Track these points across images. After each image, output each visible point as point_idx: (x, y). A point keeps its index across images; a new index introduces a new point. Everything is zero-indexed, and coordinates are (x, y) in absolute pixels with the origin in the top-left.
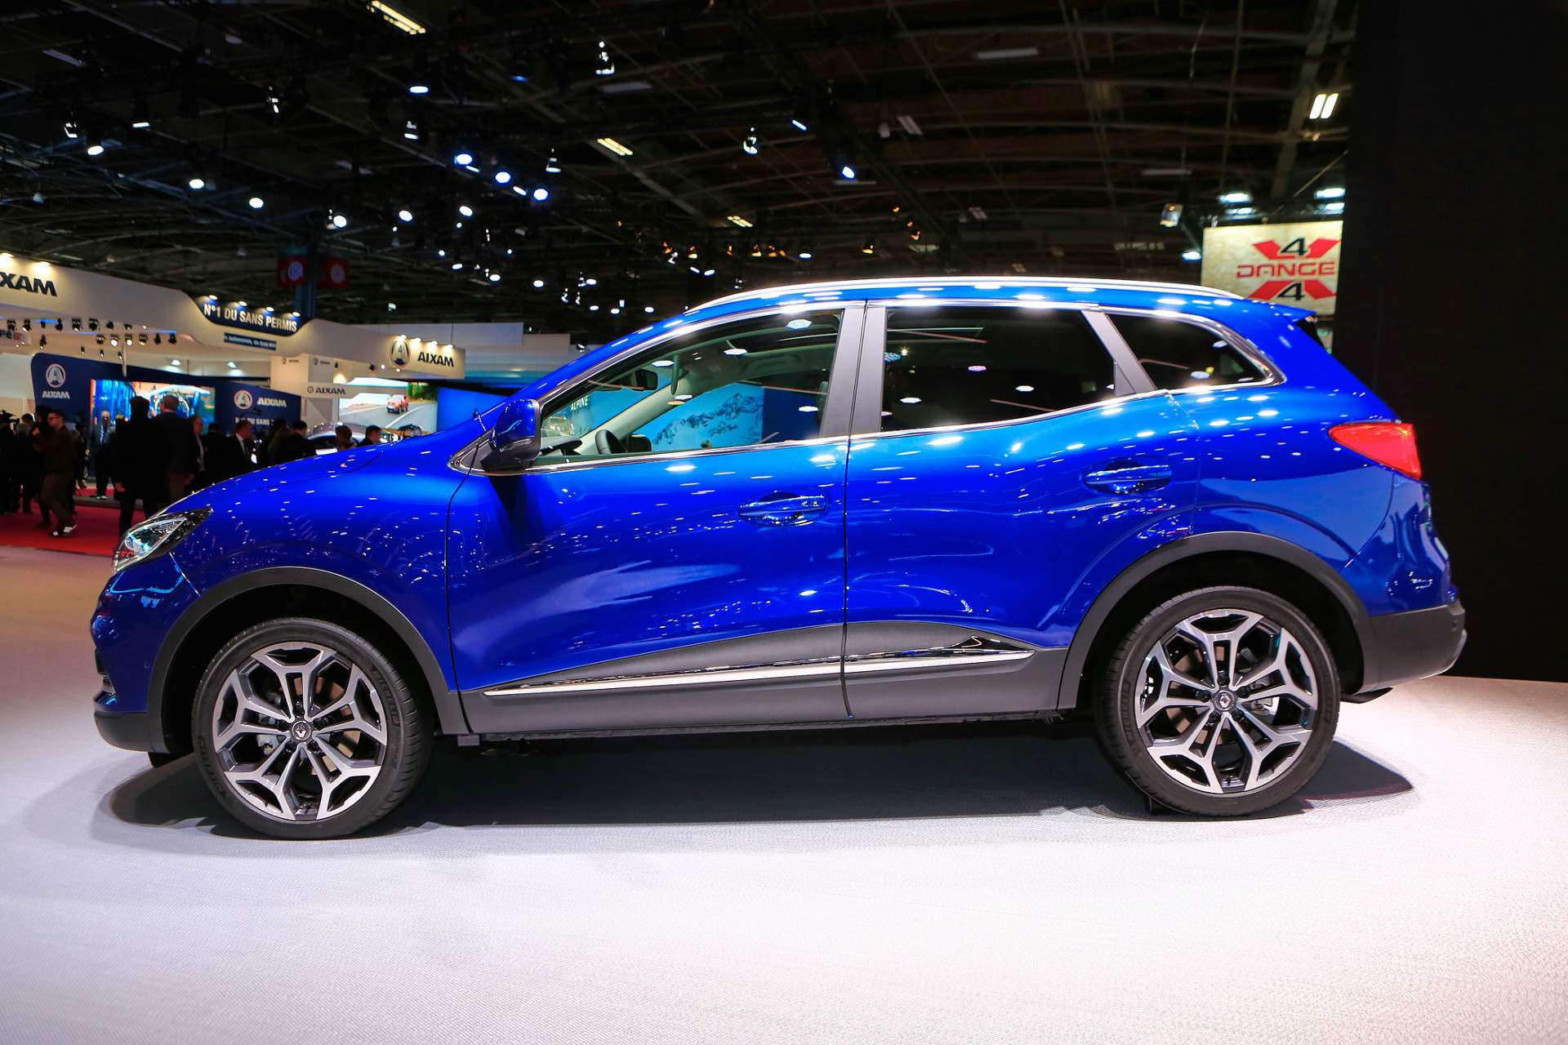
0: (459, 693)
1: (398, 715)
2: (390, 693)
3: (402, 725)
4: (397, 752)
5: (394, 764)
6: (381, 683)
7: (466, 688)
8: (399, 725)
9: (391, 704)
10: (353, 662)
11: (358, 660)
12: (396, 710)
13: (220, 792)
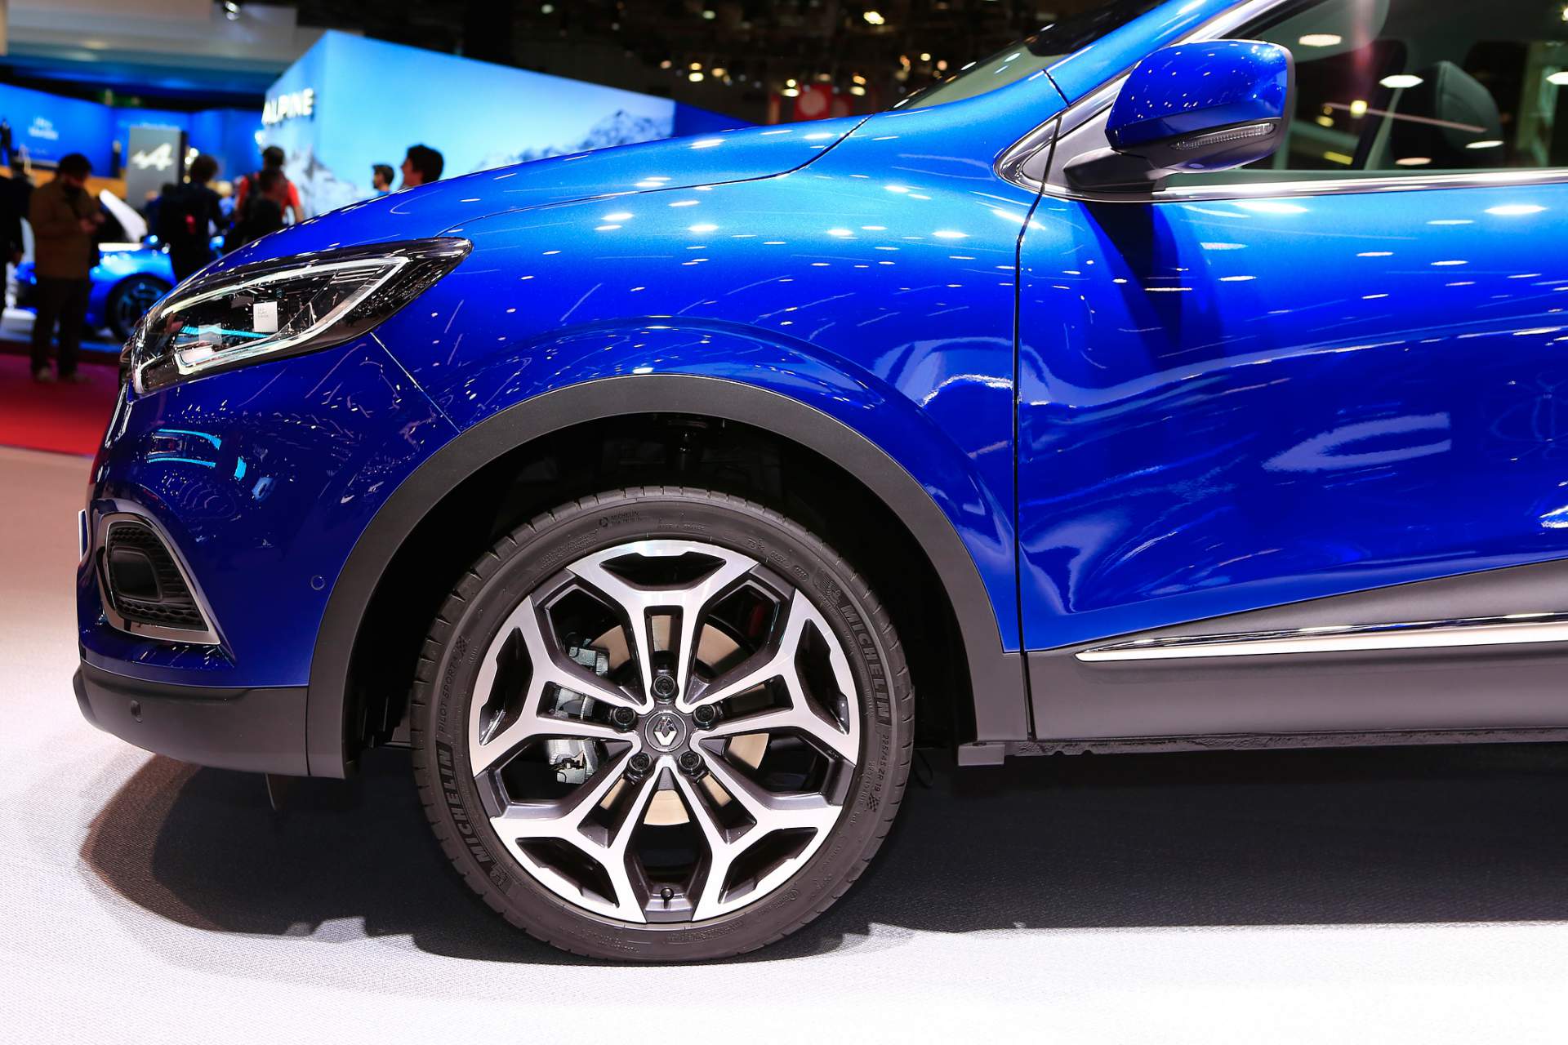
0: (1024, 654)
1: (888, 701)
2: (877, 653)
3: (894, 720)
4: (881, 777)
5: (873, 803)
6: (858, 633)
7: (1040, 645)
8: (888, 722)
9: (874, 677)
10: (795, 585)
11: (810, 582)
12: (884, 688)
13: (480, 864)
